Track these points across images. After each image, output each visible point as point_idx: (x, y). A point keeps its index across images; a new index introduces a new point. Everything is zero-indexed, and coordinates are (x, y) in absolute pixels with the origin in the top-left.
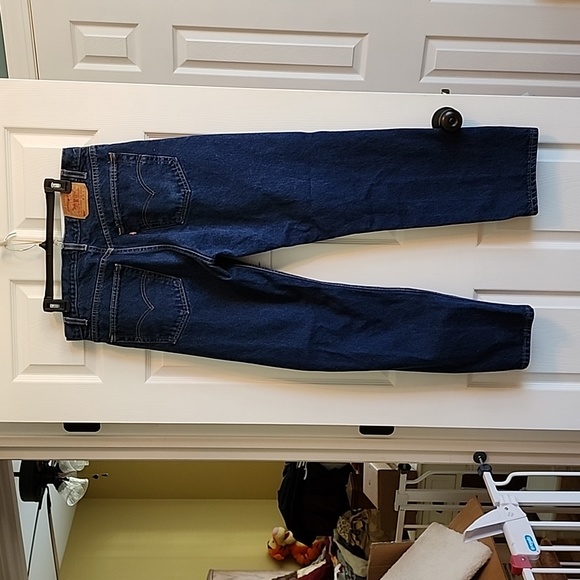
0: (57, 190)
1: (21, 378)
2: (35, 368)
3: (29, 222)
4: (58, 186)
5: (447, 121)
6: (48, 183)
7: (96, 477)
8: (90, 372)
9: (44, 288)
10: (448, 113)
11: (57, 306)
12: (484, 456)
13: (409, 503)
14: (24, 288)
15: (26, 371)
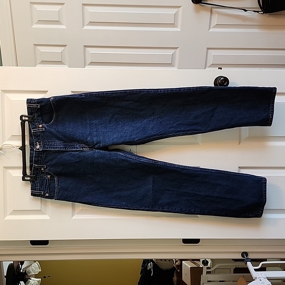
0: (27, 120)
1: (9, 217)
2: (16, 212)
3: (13, 137)
4: (27, 118)
5: (222, 82)
6: (21, 117)
7: (45, 277)
8: (44, 214)
9: (22, 170)
10: (222, 78)
11: (29, 178)
12: (246, 254)
13: (208, 281)
14: (11, 171)
15: (11, 214)
